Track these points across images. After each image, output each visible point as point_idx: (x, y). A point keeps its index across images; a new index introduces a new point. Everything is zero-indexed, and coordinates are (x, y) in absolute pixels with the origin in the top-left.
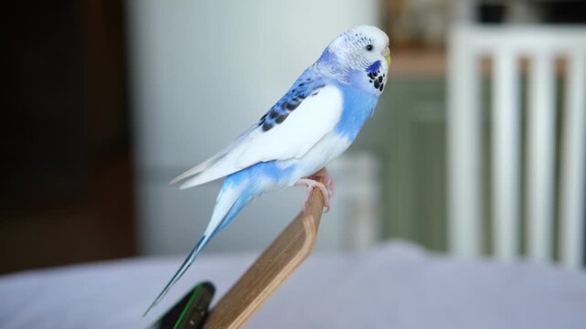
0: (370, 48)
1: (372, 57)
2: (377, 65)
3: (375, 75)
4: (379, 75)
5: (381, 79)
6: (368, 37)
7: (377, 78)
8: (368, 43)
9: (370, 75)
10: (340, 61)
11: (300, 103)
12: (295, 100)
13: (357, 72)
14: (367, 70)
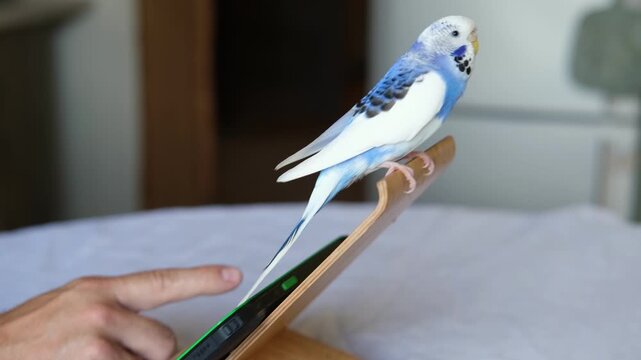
0: (456, 34)
1: (457, 43)
2: (462, 49)
3: (461, 59)
4: (464, 59)
5: (467, 63)
6: (453, 24)
7: (462, 62)
8: (453, 29)
9: (456, 60)
10: (427, 48)
11: (407, 91)
12: (400, 88)
13: (443, 56)
14: (452, 54)
